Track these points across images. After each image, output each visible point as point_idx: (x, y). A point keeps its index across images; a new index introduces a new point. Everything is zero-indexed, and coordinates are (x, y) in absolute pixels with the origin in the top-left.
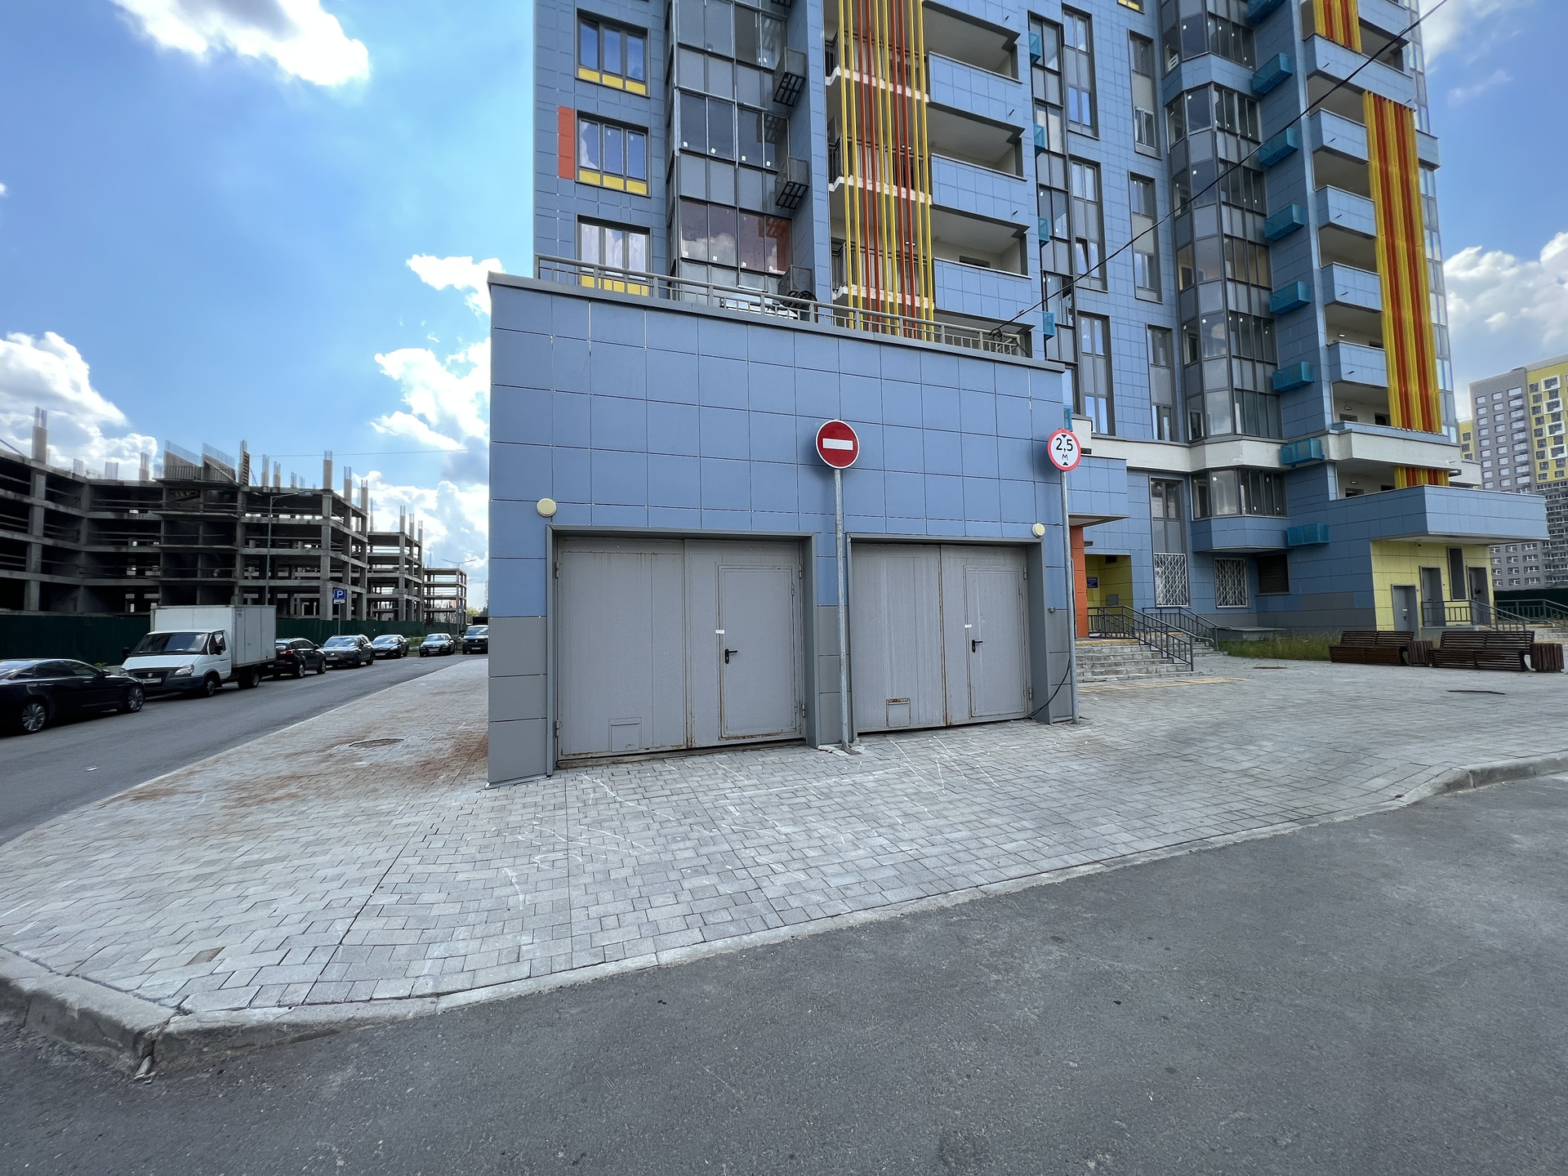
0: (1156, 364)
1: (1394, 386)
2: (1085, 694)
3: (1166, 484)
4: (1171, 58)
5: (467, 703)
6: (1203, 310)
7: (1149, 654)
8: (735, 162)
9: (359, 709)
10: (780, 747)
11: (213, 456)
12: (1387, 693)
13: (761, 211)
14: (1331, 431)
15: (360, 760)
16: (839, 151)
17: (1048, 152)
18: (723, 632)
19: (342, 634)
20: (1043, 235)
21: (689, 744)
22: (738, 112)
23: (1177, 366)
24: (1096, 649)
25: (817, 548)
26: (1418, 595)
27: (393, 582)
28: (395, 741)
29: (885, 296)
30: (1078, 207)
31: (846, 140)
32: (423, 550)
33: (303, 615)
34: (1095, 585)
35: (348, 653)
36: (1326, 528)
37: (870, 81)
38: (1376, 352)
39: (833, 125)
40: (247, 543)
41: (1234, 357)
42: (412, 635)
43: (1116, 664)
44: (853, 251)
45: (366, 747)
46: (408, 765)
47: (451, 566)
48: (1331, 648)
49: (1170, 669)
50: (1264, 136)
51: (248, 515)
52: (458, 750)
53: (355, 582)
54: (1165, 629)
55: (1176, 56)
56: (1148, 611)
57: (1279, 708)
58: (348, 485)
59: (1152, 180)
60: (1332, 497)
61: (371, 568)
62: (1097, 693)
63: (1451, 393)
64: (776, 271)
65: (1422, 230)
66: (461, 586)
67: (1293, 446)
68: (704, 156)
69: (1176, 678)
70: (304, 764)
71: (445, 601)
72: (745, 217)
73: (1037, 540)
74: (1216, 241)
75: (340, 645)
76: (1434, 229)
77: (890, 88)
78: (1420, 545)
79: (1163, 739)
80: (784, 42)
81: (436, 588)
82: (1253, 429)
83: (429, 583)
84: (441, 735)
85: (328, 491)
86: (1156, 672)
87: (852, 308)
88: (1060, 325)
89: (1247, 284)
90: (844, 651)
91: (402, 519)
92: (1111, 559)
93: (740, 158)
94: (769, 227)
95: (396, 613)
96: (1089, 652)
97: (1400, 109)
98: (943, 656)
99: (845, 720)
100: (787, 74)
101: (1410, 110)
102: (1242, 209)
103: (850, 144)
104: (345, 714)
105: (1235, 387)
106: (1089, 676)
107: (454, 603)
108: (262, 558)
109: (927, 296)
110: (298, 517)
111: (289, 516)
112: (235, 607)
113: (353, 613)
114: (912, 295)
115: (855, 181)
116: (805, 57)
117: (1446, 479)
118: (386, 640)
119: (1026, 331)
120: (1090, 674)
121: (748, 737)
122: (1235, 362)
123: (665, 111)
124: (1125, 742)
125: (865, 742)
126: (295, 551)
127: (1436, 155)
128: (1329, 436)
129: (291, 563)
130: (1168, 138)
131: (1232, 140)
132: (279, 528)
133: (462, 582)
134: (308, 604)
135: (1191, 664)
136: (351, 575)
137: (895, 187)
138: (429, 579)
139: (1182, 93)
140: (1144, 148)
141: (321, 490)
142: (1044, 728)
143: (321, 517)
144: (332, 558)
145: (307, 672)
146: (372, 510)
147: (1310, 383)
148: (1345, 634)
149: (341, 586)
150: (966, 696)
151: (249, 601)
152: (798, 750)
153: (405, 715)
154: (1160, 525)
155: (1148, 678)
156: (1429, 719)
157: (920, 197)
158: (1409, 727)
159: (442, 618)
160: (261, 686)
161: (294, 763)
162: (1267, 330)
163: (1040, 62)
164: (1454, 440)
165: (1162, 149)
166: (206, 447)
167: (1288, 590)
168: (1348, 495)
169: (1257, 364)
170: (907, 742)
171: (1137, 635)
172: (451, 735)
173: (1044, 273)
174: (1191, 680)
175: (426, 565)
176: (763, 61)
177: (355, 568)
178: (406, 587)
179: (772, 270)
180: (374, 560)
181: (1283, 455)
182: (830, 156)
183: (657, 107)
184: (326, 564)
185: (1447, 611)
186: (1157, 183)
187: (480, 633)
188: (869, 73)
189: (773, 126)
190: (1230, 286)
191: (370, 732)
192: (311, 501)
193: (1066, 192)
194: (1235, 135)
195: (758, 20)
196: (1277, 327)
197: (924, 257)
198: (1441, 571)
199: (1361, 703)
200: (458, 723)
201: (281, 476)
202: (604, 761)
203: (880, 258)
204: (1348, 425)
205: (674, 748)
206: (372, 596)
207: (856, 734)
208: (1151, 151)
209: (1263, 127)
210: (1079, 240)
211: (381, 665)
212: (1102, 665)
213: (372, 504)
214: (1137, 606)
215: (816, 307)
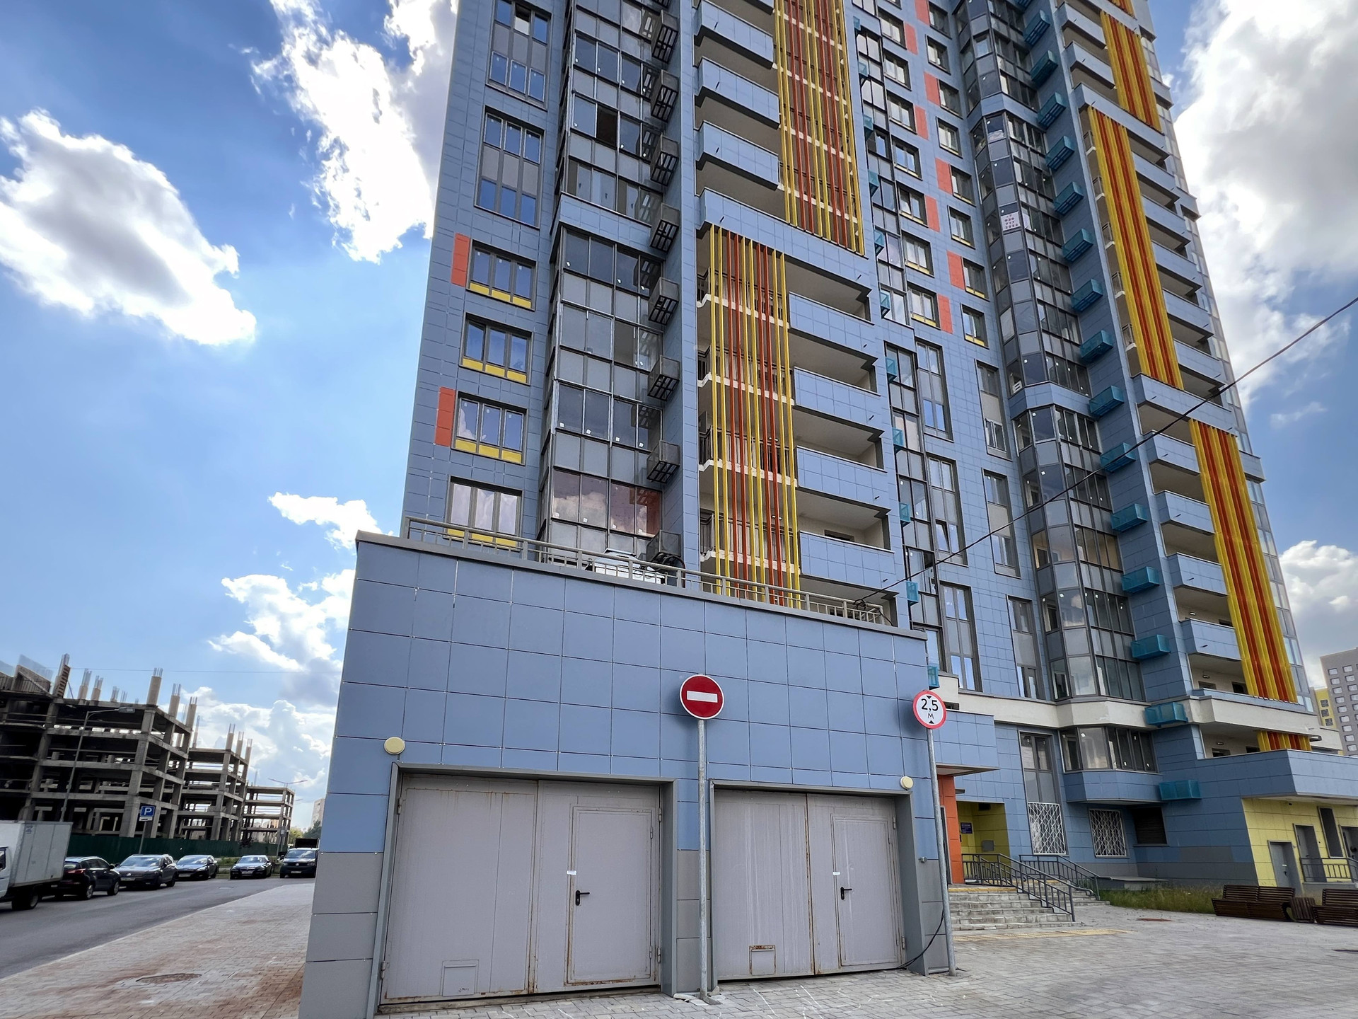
0: (1019, 629)
1: (1247, 659)
2: (962, 943)
3: (1035, 737)
4: (1015, 383)
5: (281, 934)
6: (1060, 586)
7: (1028, 903)
8: (609, 442)
9: (153, 937)
10: (632, 994)
11: (30, 668)
12: (1272, 950)
13: (633, 483)
14: (1191, 697)
15: (148, 997)
16: (709, 439)
17: (907, 450)
18: (574, 873)
19: (144, 853)
20: (904, 517)
21: (531, 989)
22: (614, 402)
23: (1039, 633)
24: (972, 896)
25: (679, 794)
26: (1296, 851)
27: (211, 799)
28: (192, 976)
29: (753, 561)
30: (936, 496)
31: (716, 431)
32: (249, 767)
33: (100, 831)
34: (969, 831)
35: (147, 874)
36: (1196, 785)
37: (739, 385)
38: (1225, 629)
39: (703, 418)
40: (50, 754)
41: (1092, 627)
42: (223, 854)
43: (994, 912)
44: (721, 523)
45: (156, 982)
46: (204, 1004)
47: (278, 785)
48: (1215, 902)
49: (1051, 919)
50: (1103, 449)
51: (56, 726)
52: (264, 989)
53: (167, 798)
54: (1043, 877)
55: (1020, 382)
56: (1024, 858)
57: (1164, 964)
58: (175, 701)
59: (1005, 477)
60: (1200, 757)
61: (187, 784)
62: (975, 942)
63: (1302, 667)
64: (645, 534)
65: (1256, 531)
66: (287, 806)
67: (1156, 709)
68: (580, 435)
69: (1057, 929)
70: (78, 1001)
71: (266, 821)
72: (616, 487)
73: (906, 793)
74: (1067, 529)
75: (138, 864)
76: (1266, 530)
77: (759, 392)
78: (1290, 804)
79: (1044, 995)
80: (660, 351)
81: (257, 807)
82: (1116, 691)
83: (251, 801)
84: (247, 971)
85: (152, 706)
86: (1036, 921)
87: (720, 576)
88: (923, 593)
89: (1099, 566)
90: (705, 896)
91: (231, 737)
92: (985, 807)
93: (614, 439)
94: (639, 497)
95: (209, 831)
96: (966, 899)
97: (1223, 435)
98: (810, 902)
99: (705, 967)
100: (661, 376)
101: (1232, 435)
102: (1089, 505)
103: (720, 435)
104: (135, 943)
105: (1095, 653)
106: (966, 924)
107: (276, 823)
108: (67, 770)
109: (793, 562)
110: (113, 731)
111: (103, 730)
112: (25, 824)
113: (160, 829)
114: (778, 561)
115: (724, 464)
116: (679, 364)
117: (1308, 745)
118: (193, 860)
119: (890, 598)
120: (967, 922)
121: (597, 983)
122: (1094, 632)
123: (544, 398)
124: (1005, 997)
125: (726, 991)
126: (106, 765)
127: (1261, 471)
128: (1190, 701)
129: (96, 777)
130: (1017, 445)
131: (1075, 450)
132: (90, 741)
133: (288, 801)
134: (108, 818)
135: (1072, 914)
136: (163, 790)
137: (762, 471)
138: (251, 798)
139: (1027, 411)
140: (996, 451)
141: (144, 706)
142: (918, 980)
143: (140, 732)
144: (144, 773)
145: (95, 893)
146: (197, 725)
147: (1167, 654)
148: (1226, 888)
149: (150, 802)
150: (835, 944)
151: (40, 815)
152: (652, 998)
153: (207, 946)
154: (1031, 776)
155: (1027, 927)
156: (1317, 980)
157: (785, 480)
158: (1298, 989)
159: (261, 838)
160: (39, 908)
161: (68, 999)
162: (1122, 606)
163: (896, 380)
164: (1310, 709)
165: (1012, 452)
166: (23, 658)
167: (1166, 843)
168: (1215, 755)
169: (1115, 634)
170: (770, 991)
171: (1014, 882)
172: (258, 971)
173: (906, 548)
174: (1074, 931)
175: (250, 782)
176: (640, 363)
177: (169, 783)
178: (225, 804)
179: (641, 533)
180: (192, 776)
181: (1147, 715)
182: (701, 442)
183: (537, 393)
184: (137, 779)
185: (1325, 867)
186: (1009, 479)
187: (304, 855)
188: (739, 380)
189: (647, 415)
190: (1083, 567)
191: (163, 965)
192: (133, 717)
193: (925, 483)
194: (1079, 446)
195: (636, 333)
196: (1130, 604)
197: (790, 530)
198: (1315, 828)
199: (1248, 960)
200: (267, 957)
201: (101, 689)
202: (433, 1006)
203: (747, 530)
204: (1207, 692)
205: (514, 994)
206: (184, 813)
207: (715, 982)
208: (1003, 454)
209: (1102, 441)
210: (938, 522)
211: (185, 887)
212: (980, 913)
213: (198, 720)
214: (1014, 853)
215: (684, 574)
